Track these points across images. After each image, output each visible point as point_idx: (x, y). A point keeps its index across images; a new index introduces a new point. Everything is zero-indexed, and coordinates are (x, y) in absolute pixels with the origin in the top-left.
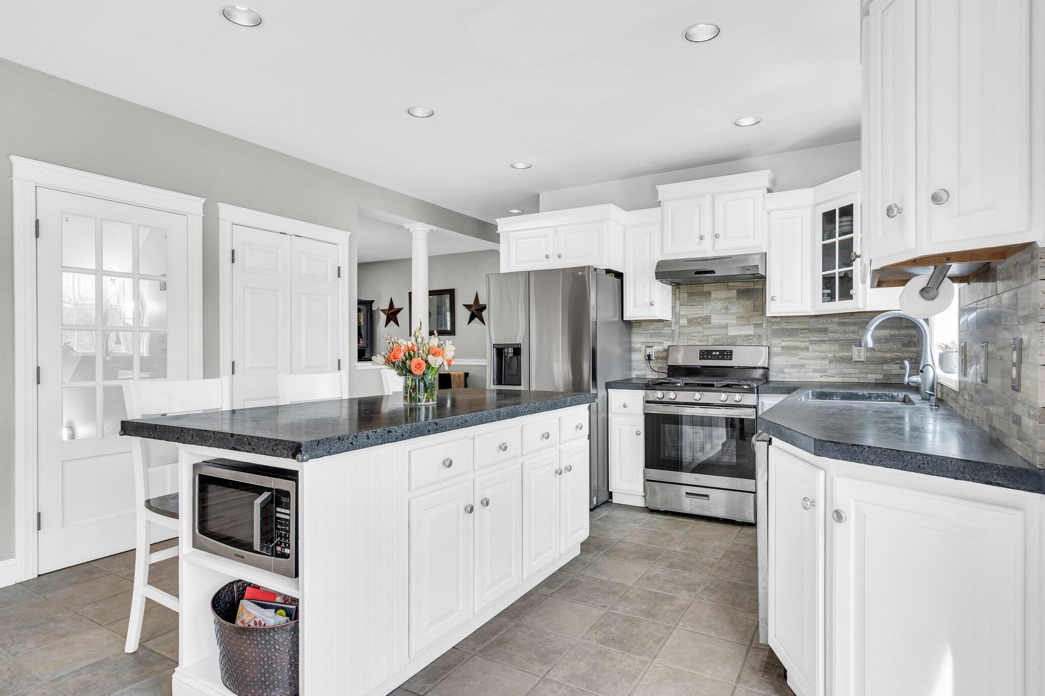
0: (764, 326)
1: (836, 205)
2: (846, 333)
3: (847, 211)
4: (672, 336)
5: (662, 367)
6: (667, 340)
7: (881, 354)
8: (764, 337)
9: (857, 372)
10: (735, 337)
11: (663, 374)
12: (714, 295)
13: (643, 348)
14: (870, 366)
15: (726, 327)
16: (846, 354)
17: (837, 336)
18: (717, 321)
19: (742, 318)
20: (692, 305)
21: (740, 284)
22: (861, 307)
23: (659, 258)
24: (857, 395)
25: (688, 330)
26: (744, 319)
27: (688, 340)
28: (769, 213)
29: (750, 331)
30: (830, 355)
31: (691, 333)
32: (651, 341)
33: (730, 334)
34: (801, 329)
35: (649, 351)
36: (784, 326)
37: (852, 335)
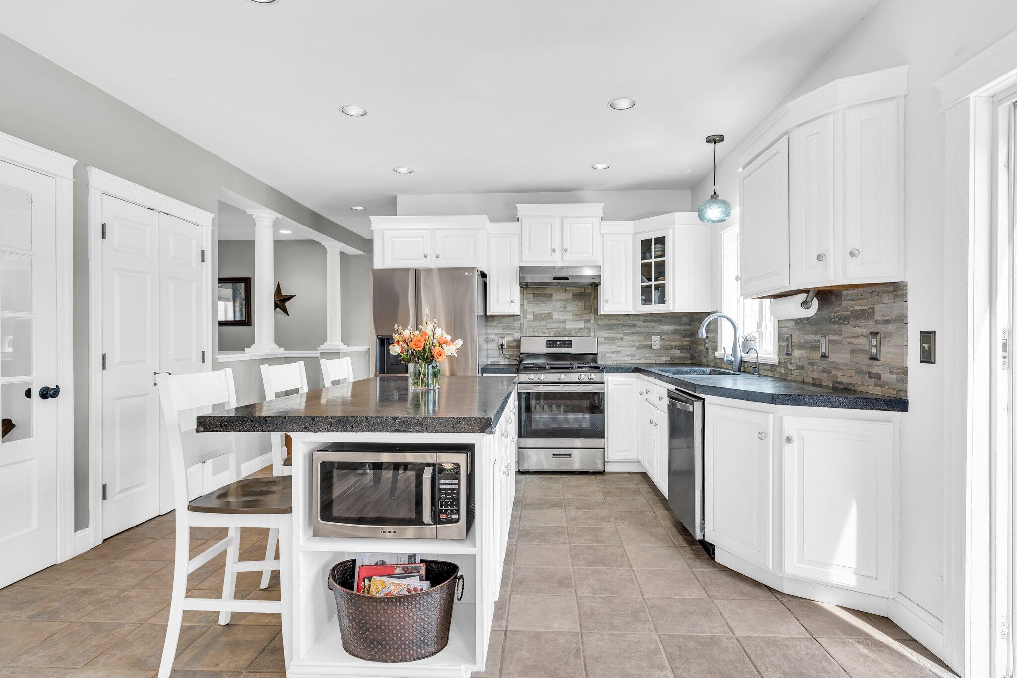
0: (592, 322)
1: (653, 236)
2: (647, 327)
3: (661, 241)
4: (521, 329)
5: (512, 355)
6: (517, 332)
7: (669, 343)
8: (593, 330)
9: (654, 356)
10: (571, 330)
11: (513, 360)
12: (555, 296)
13: (496, 338)
14: (663, 352)
15: (564, 322)
16: (648, 343)
17: (642, 330)
18: (557, 317)
19: (576, 315)
20: (537, 304)
21: (574, 289)
22: (671, 309)
23: (518, 264)
24: (682, 371)
25: (534, 324)
26: (578, 316)
27: (534, 332)
28: (603, 236)
29: (582, 325)
30: (637, 344)
31: (537, 327)
32: (503, 333)
33: (567, 327)
34: (618, 325)
35: (501, 341)
36: (606, 322)
37: (651, 329)
